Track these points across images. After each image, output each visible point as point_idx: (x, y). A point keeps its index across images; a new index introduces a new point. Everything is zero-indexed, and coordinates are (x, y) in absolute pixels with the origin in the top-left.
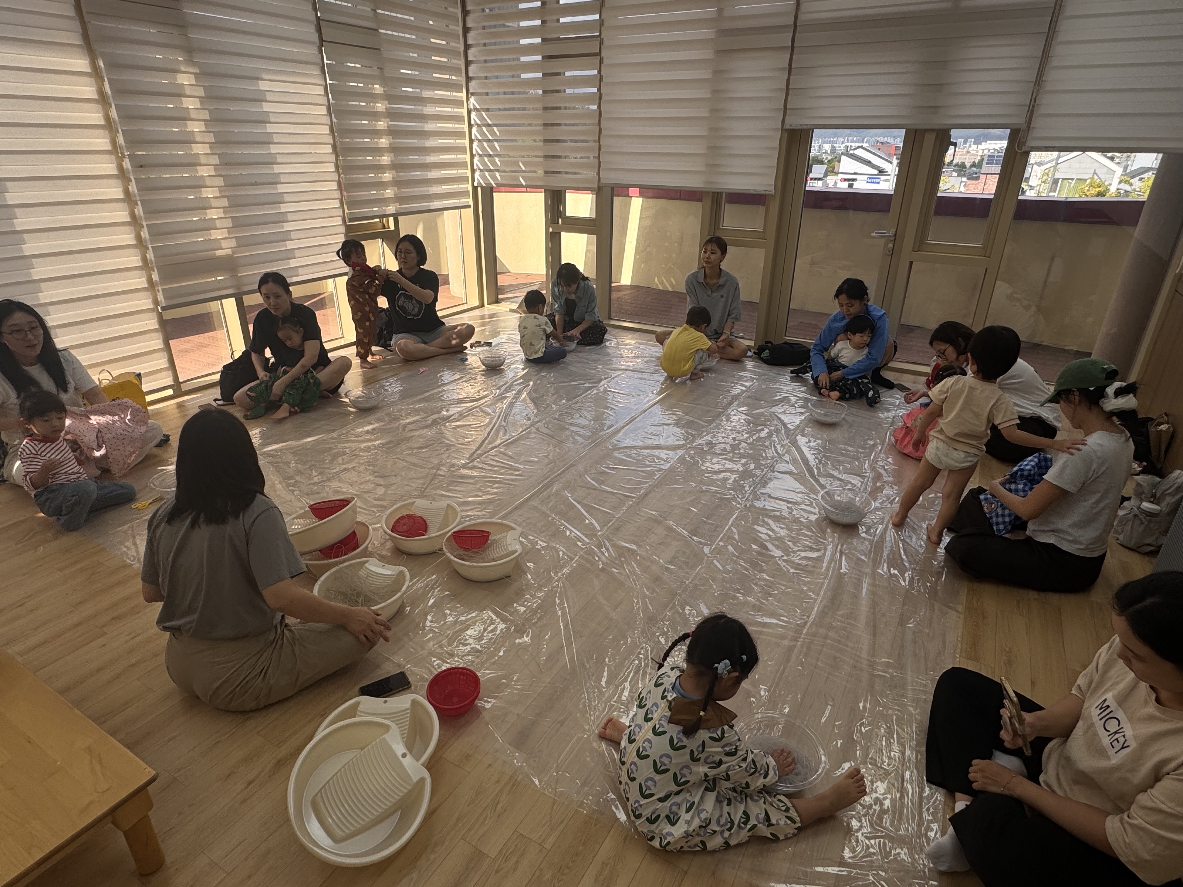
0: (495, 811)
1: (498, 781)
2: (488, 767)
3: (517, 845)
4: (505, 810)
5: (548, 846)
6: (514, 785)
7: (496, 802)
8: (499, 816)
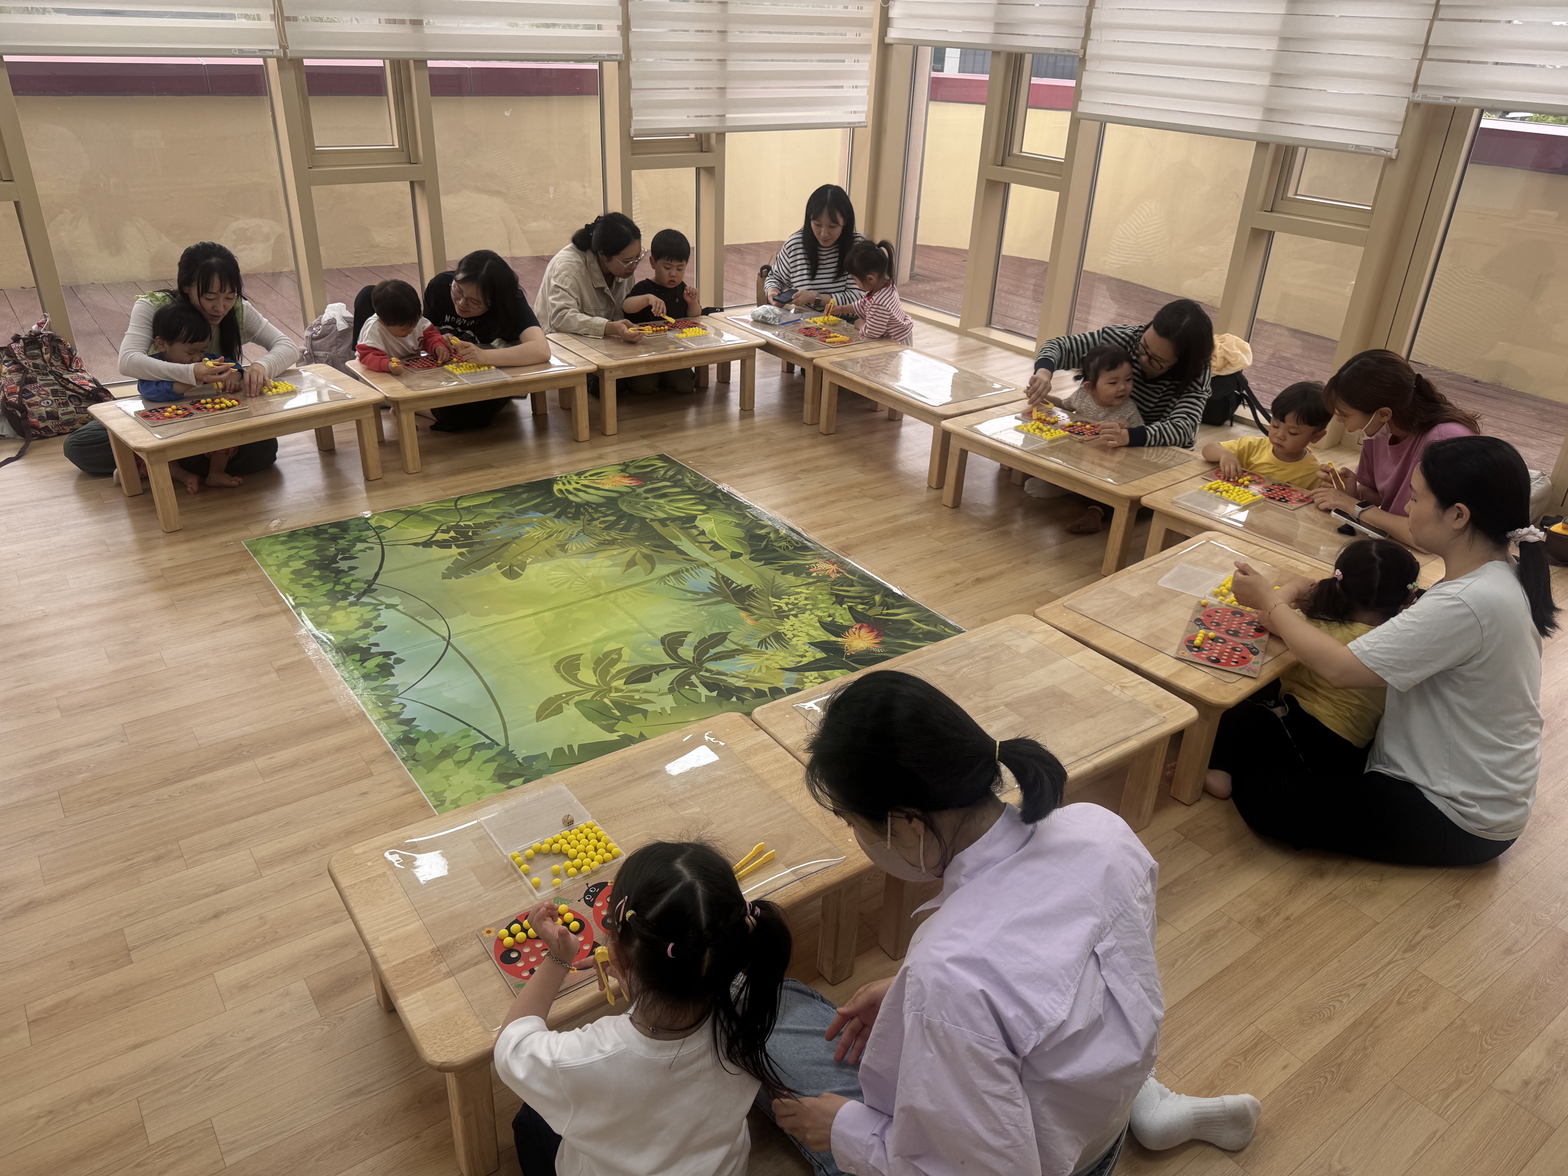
0: (209, 1080)
1: (249, 1039)
2: (255, 1013)
3: (192, 1141)
4: (222, 1085)
5: (229, 1160)
6: (264, 1053)
7: (221, 1067)
8: (209, 1088)
